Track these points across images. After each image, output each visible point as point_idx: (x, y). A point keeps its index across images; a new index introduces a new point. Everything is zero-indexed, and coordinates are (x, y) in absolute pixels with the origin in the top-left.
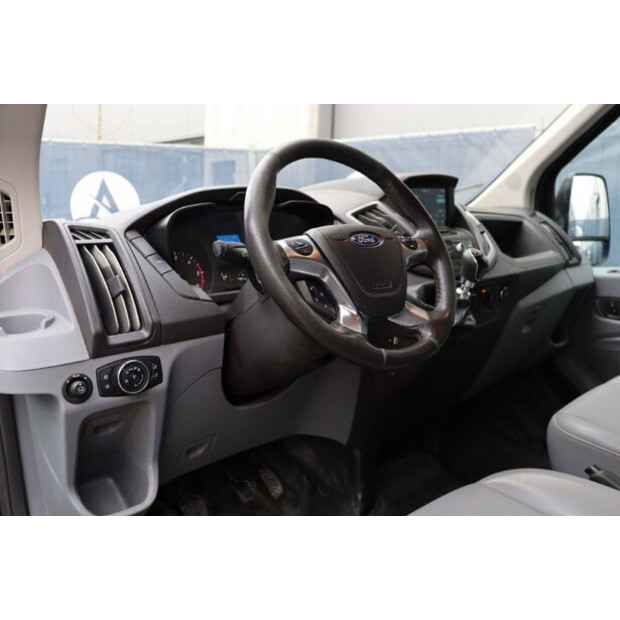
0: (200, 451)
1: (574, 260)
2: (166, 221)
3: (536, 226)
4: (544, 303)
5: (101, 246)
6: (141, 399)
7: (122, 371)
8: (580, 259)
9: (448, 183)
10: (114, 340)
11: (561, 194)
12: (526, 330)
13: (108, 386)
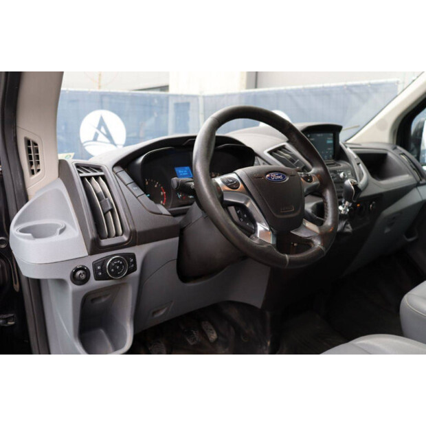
0: (162, 313)
1: (423, 181)
2: (140, 160)
3: (397, 156)
4: (401, 212)
5: (96, 178)
6: (123, 281)
7: (110, 264)
9: (335, 130)
10: (105, 242)
11: (416, 132)
12: (387, 230)
13: (100, 274)
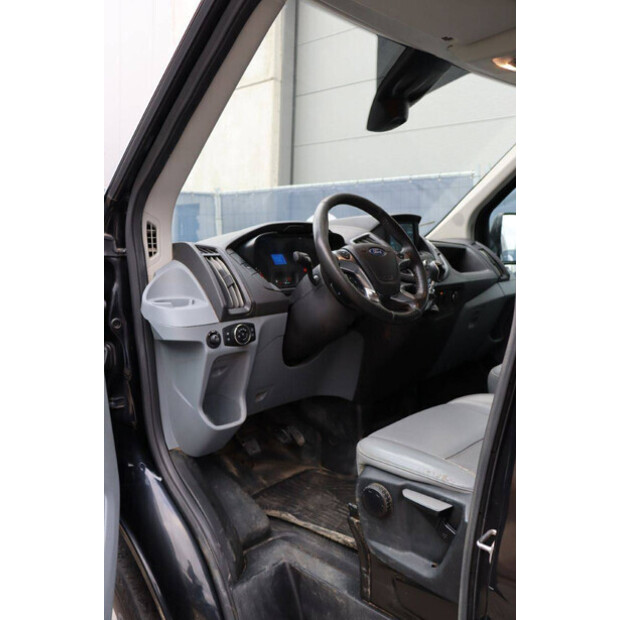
0: (262, 398)
1: (505, 277)
2: (252, 242)
3: (476, 251)
4: (484, 306)
6: (245, 349)
7: (237, 330)
8: (509, 276)
9: (414, 220)
10: (232, 312)
11: (494, 230)
12: (471, 326)
13: (229, 340)
